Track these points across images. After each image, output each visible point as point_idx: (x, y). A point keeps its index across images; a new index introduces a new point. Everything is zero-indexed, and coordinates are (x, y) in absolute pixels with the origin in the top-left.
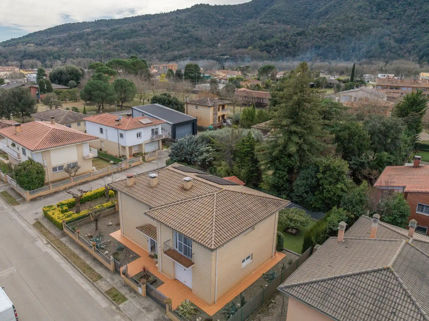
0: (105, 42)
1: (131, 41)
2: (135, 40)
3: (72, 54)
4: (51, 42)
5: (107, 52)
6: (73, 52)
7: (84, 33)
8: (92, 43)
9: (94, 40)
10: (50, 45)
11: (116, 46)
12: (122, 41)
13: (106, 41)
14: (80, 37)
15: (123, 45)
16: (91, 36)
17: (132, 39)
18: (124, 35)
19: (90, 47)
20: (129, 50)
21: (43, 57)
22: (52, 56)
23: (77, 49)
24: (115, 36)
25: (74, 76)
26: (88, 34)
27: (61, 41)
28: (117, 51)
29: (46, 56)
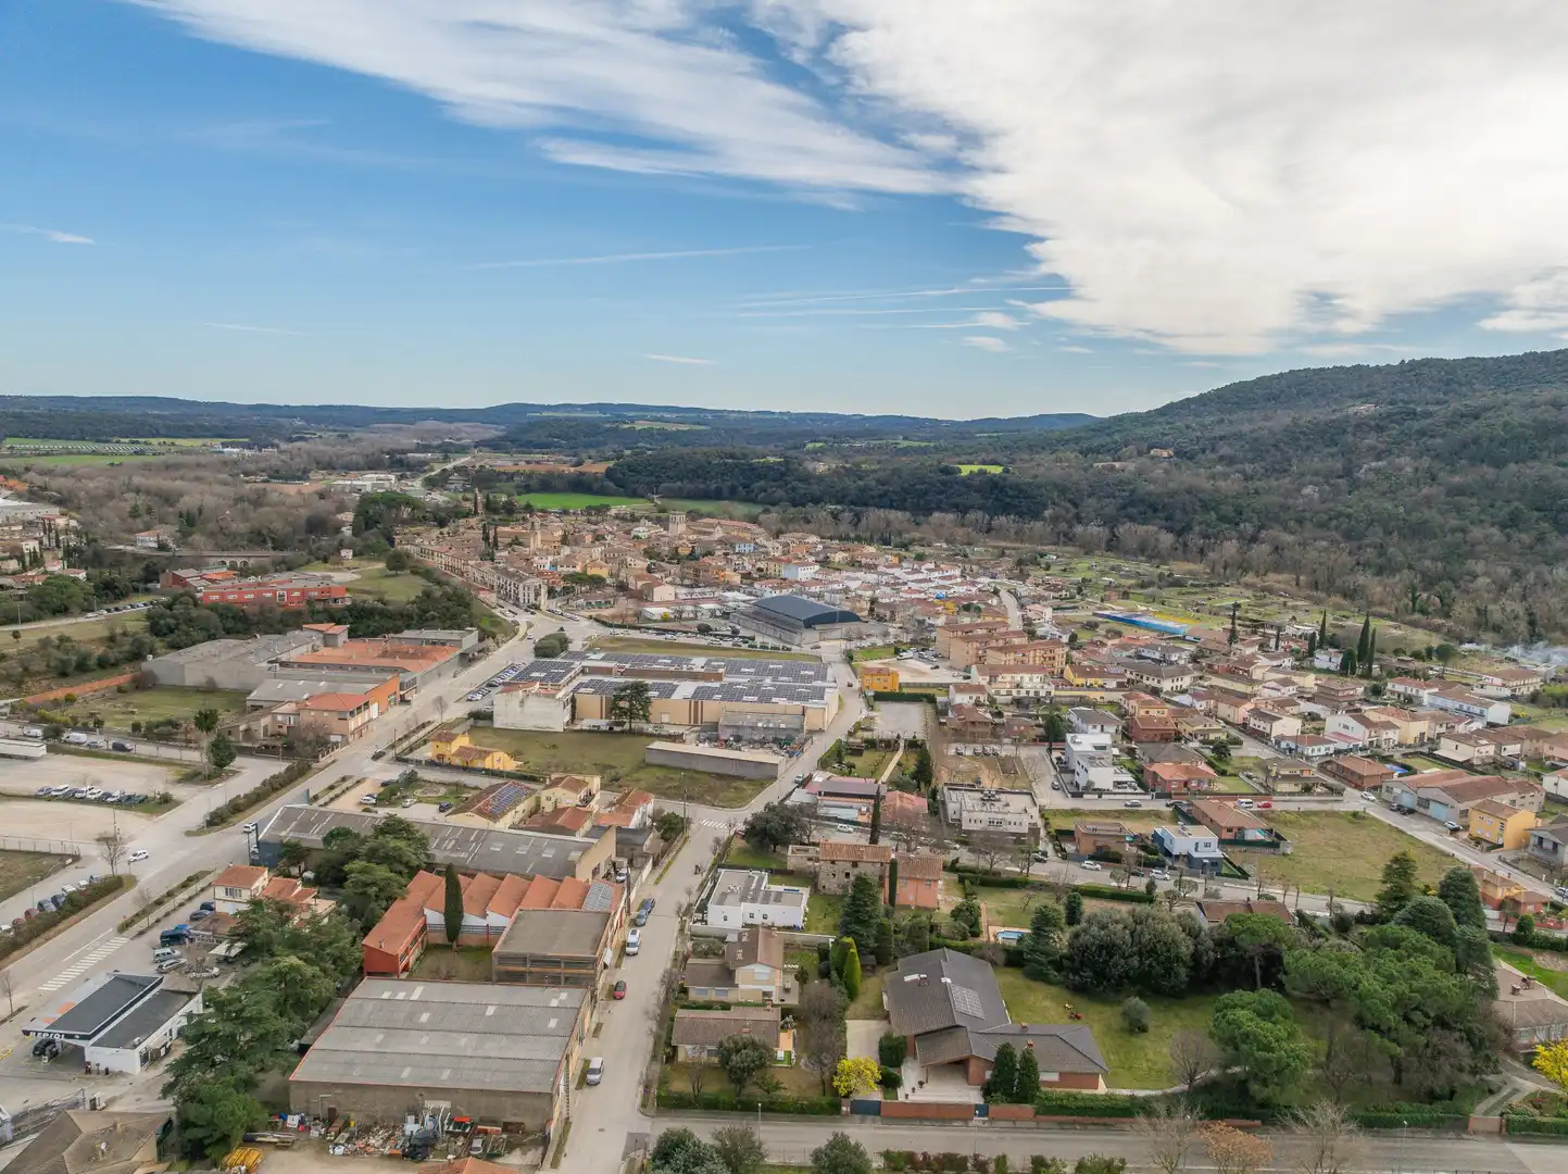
0: (1417, 470)
1: (1532, 471)
2: (1549, 469)
3: (1285, 508)
4: (1225, 450)
5: (1415, 516)
6: (1290, 502)
7: (1347, 419)
8: (1367, 468)
9: (1378, 458)
10: (1221, 458)
11: (1460, 491)
12: (1490, 472)
13: (1425, 462)
14: (1329, 435)
15: (1490, 486)
16: (1371, 440)
17: (1536, 464)
18: (1503, 444)
19: (1355, 485)
20: (1512, 513)
21: (1184, 511)
22: (1213, 513)
23: (1307, 490)
24: (1465, 445)
25: (1154, 964)
26: (1362, 426)
27: (1257, 449)
28: (1459, 510)
29: (1195, 512)
